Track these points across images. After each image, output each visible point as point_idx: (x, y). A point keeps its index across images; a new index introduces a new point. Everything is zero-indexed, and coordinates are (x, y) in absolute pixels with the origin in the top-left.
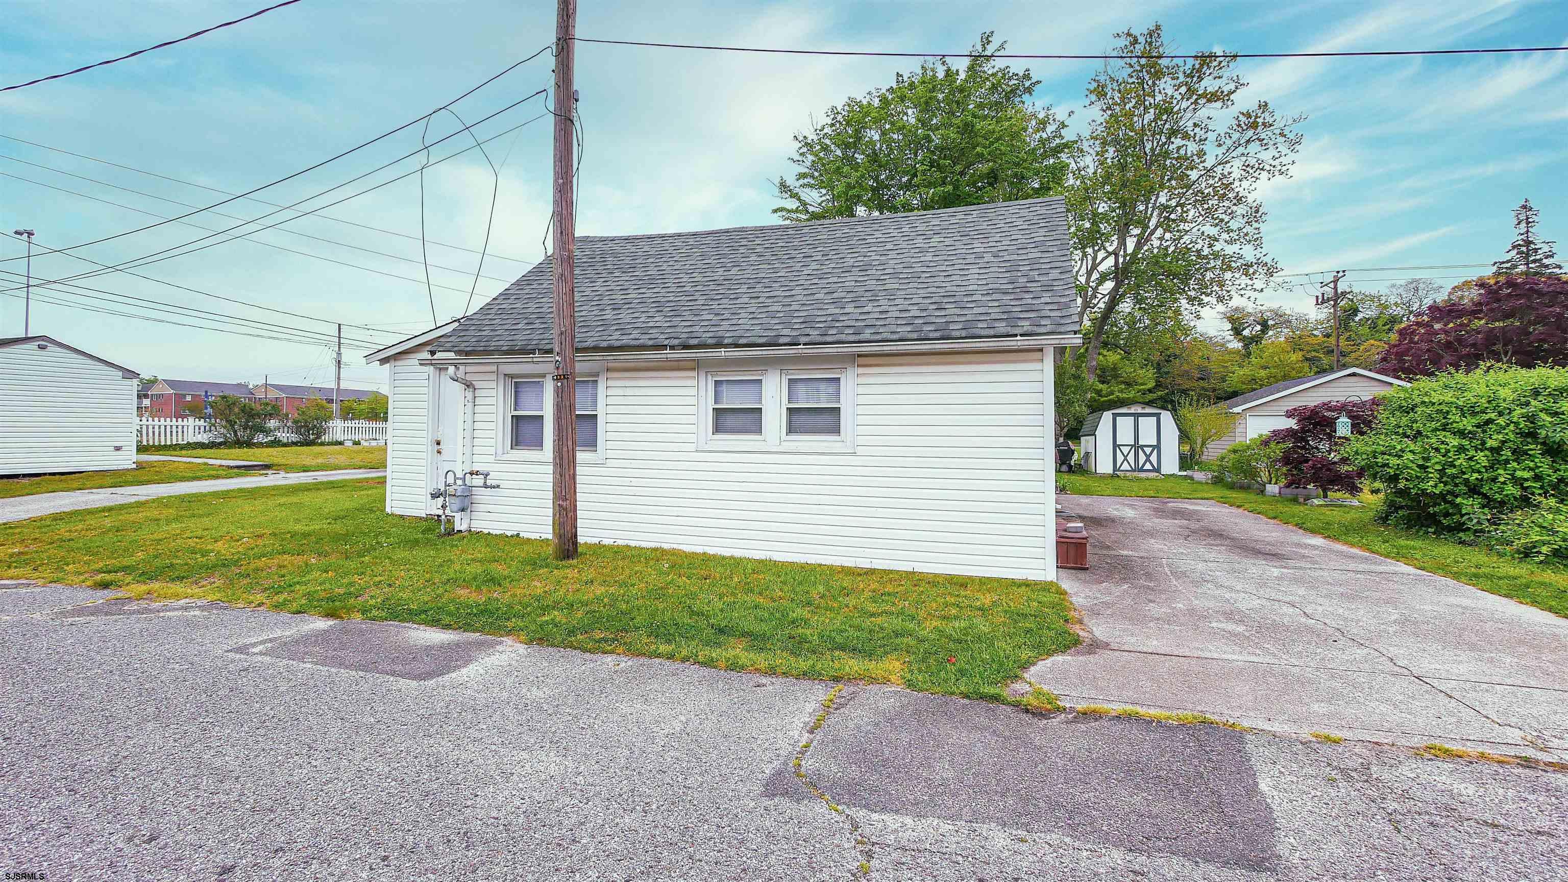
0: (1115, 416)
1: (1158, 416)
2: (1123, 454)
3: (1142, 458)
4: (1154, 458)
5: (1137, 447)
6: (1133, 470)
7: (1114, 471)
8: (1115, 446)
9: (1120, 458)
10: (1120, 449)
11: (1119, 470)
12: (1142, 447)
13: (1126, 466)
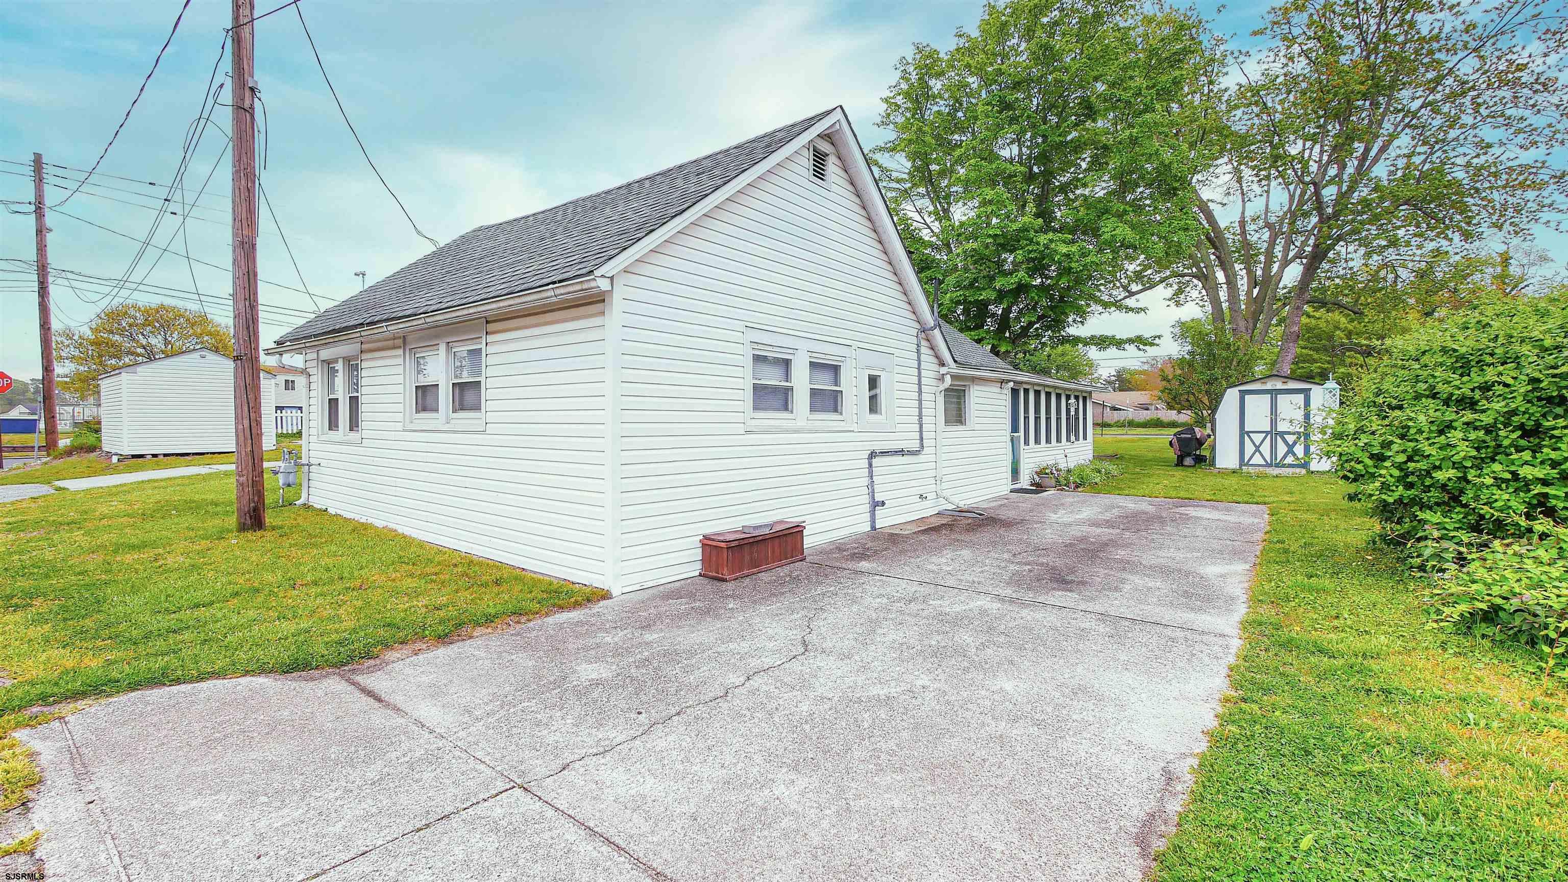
0: (1243, 394)
1: (1306, 392)
2: (1254, 443)
3: (1282, 449)
4: (1299, 450)
5: (1274, 434)
6: (1269, 465)
7: (1241, 465)
8: (1243, 433)
9: (1249, 449)
10: (1249, 437)
11: (1247, 464)
12: (1282, 434)
13: (1257, 459)
